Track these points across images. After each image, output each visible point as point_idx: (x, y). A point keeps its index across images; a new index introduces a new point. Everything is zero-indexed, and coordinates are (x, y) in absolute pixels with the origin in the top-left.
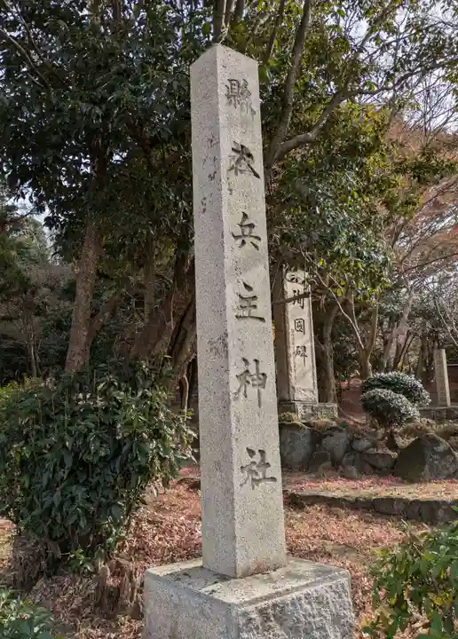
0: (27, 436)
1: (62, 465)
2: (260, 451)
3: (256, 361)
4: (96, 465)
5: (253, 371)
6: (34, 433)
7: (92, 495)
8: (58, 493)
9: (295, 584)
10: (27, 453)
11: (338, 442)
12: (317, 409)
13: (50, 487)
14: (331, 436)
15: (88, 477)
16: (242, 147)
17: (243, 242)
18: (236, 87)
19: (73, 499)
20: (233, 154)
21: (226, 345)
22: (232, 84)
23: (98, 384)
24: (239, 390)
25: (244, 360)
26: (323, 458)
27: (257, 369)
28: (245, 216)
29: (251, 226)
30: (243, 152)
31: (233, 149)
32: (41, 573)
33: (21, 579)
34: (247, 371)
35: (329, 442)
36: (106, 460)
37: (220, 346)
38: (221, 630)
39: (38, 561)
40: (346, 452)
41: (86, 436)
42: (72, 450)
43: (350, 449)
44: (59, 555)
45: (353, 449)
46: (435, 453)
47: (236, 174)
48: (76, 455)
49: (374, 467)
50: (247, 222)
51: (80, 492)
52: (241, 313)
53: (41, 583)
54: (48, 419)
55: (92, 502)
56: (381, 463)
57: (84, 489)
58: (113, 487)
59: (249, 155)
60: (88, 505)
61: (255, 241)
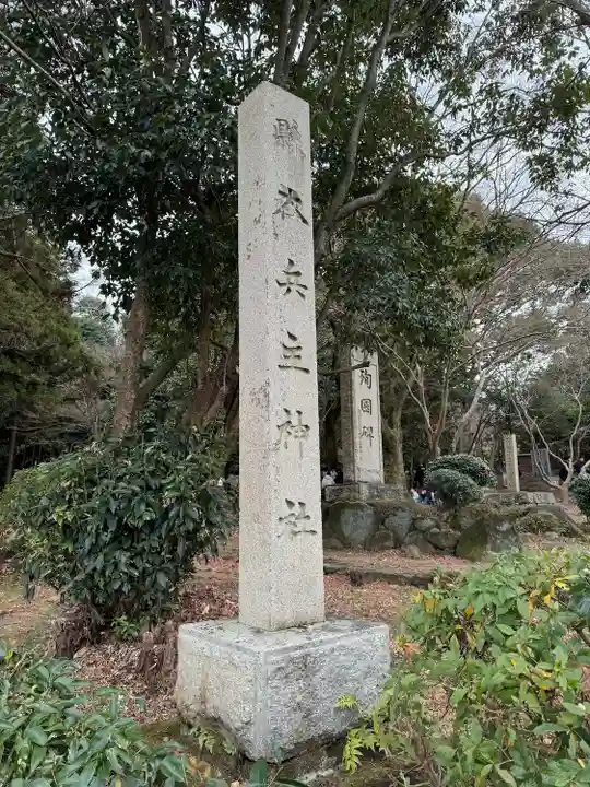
0: (70, 501)
1: (106, 528)
2: (300, 503)
3: (299, 413)
4: (141, 531)
5: (295, 422)
6: (77, 496)
7: (137, 561)
8: (101, 557)
9: (330, 636)
10: (70, 516)
11: (401, 521)
12: (383, 490)
13: (93, 552)
14: (395, 515)
15: (133, 542)
16: (290, 190)
17: (289, 290)
18: (285, 127)
19: (116, 565)
20: (280, 196)
21: (267, 395)
22: (280, 125)
23: (145, 448)
24: (279, 441)
25: (287, 411)
26: (386, 538)
27: (300, 420)
28: (291, 262)
29: (298, 274)
30: (290, 195)
31: (280, 192)
32: (83, 641)
33: (63, 646)
34: (289, 422)
35: (392, 521)
36: (151, 525)
37: (261, 396)
38: (250, 678)
39: (81, 628)
40: (410, 531)
41: (130, 501)
42: (116, 514)
43: (413, 528)
44: (102, 621)
45: (416, 529)
46: (498, 531)
47: (283, 217)
48: (121, 519)
49: (436, 547)
50: (293, 270)
51: (123, 558)
52: (284, 362)
53: (83, 651)
54: (93, 483)
55: (137, 568)
56: (444, 543)
57: (128, 554)
58: (159, 553)
59: (298, 200)
60: (132, 570)
61: (302, 290)
